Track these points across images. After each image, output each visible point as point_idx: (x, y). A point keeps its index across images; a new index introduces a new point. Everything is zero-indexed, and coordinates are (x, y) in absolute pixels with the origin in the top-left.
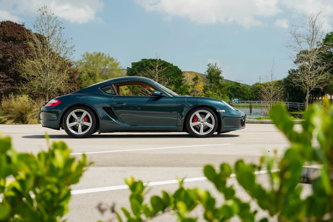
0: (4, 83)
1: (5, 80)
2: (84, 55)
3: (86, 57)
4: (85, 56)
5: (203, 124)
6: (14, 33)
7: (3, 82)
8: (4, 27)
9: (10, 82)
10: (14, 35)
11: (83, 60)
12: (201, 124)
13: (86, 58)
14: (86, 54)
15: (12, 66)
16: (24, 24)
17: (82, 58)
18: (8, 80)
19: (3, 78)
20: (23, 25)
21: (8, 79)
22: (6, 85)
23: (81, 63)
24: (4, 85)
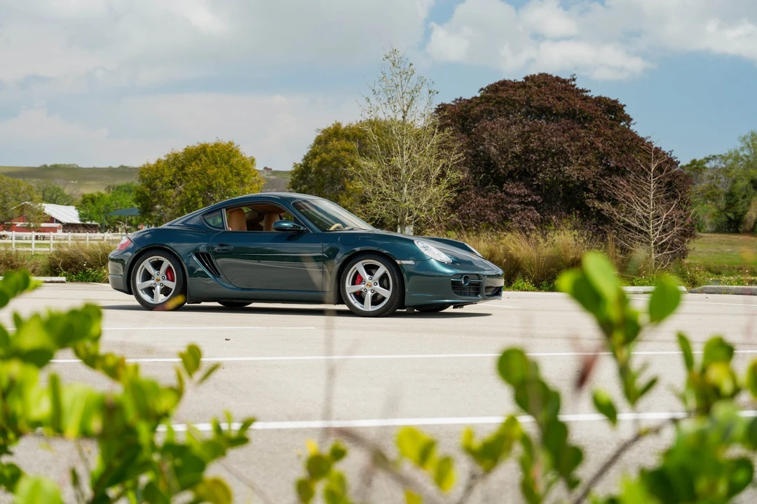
0: (522, 205)
1: (523, 200)
2: (744, 138)
3: (750, 143)
4: (748, 140)
5: (370, 288)
6: (548, 98)
7: (519, 203)
8: (530, 87)
9: (534, 203)
10: (549, 102)
11: (742, 149)
12: (368, 288)
13: (748, 145)
14: (750, 136)
15: (538, 169)
16: (575, 77)
17: (739, 145)
18: (530, 199)
19: (519, 196)
20: (574, 80)
21: (530, 196)
22: (525, 209)
23: (737, 158)
24: (521, 210)
